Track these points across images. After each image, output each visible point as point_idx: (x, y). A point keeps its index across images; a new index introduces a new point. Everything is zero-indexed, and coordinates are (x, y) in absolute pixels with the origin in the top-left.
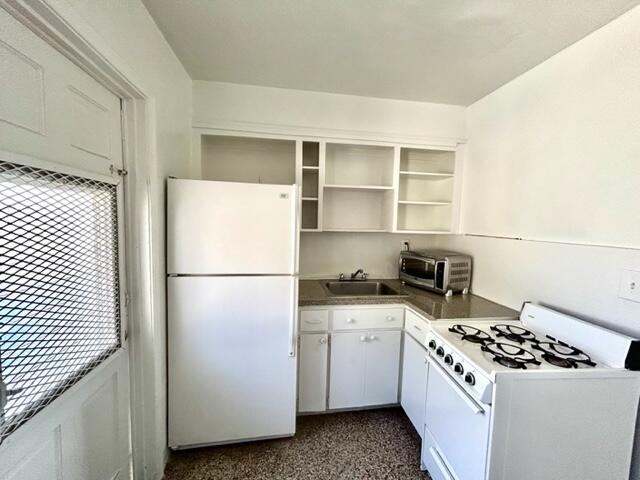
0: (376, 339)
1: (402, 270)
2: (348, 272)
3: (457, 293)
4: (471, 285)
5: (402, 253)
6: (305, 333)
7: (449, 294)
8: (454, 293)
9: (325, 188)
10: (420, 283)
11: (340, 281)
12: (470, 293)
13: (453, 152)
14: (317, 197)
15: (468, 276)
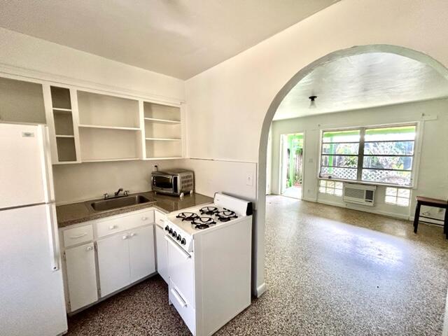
0: (135, 235)
1: (154, 184)
2: (112, 192)
3: (187, 194)
4: (194, 187)
5: (153, 173)
6: (70, 247)
7: (182, 195)
8: (185, 195)
9: (80, 128)
10: (164, 192)
11: (105, 199)
12: (194, 192)
13: (179, 108)
14: (73, 134)
15: (193, 183)
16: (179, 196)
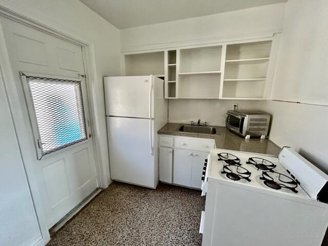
0: (197, 155)
1: (228, 121)
3: (255, 137)
5: (228, 112)
7: (248, 137)
8: (252, 138)
9: (179, 75)
11: (192, 125)
12: (267, 139)
13: (271, 41)
14: (175, 80)
16: (244, 137)
